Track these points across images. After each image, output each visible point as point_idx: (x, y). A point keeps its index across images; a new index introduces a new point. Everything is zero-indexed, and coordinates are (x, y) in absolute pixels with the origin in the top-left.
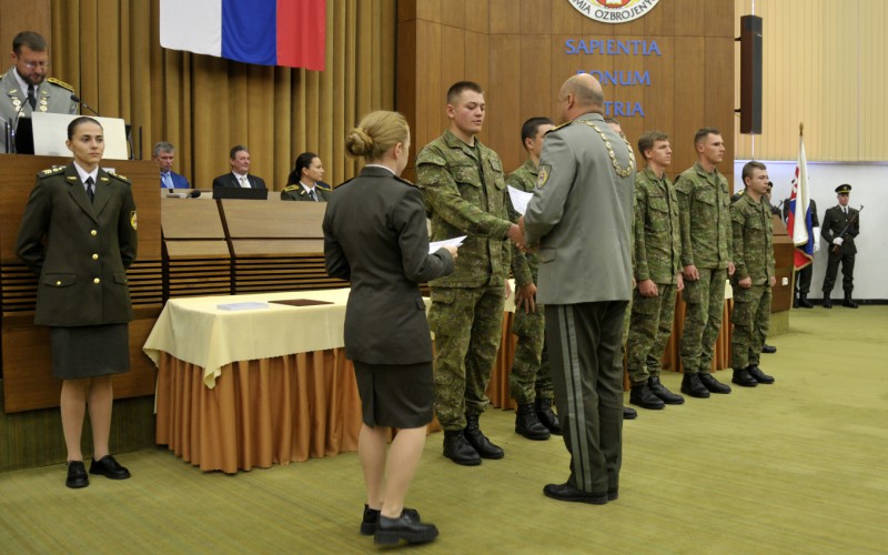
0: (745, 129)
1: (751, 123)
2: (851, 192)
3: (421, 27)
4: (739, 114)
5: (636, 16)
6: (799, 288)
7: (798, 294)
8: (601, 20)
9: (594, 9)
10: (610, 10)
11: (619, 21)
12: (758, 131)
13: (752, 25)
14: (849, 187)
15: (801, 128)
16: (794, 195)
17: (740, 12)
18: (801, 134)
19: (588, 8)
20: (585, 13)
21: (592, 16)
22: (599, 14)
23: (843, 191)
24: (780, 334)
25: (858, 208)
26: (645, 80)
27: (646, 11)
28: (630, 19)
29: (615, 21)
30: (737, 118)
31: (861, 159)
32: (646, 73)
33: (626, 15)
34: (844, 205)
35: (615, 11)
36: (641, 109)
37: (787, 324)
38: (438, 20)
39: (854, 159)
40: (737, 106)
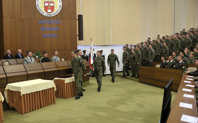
0: (80, 39)
3: (4, 18)
4: (78, 36)
5: (55, 15)
7: (93, 74)
8: (47, 16)
9: (45, 13)
10: (49, 14)
11: (51, 16)
12: (82, 40)
13: (80, 17)
14: (102, 51)
16: (90, 53)
17: (78, 13)
18: (91, 40)
19: (44, 13)
20: (43, 14)
21: (45, 15)
22: (46, 15)
23: (101, 52)
24: (87, 85)
26: (57, 29)
27: (57, 14)
28: (53, 16)
29: (50, 16)
30: (78, 37)
31: (105, 44)
32: (57, 28)
33: (52, 15)
34: (101, 55)
35: (50, 14)
36: (56, 36)
37: (89, 82)
38: (8, 16)
39: (104, 45)
40: (78, 34)
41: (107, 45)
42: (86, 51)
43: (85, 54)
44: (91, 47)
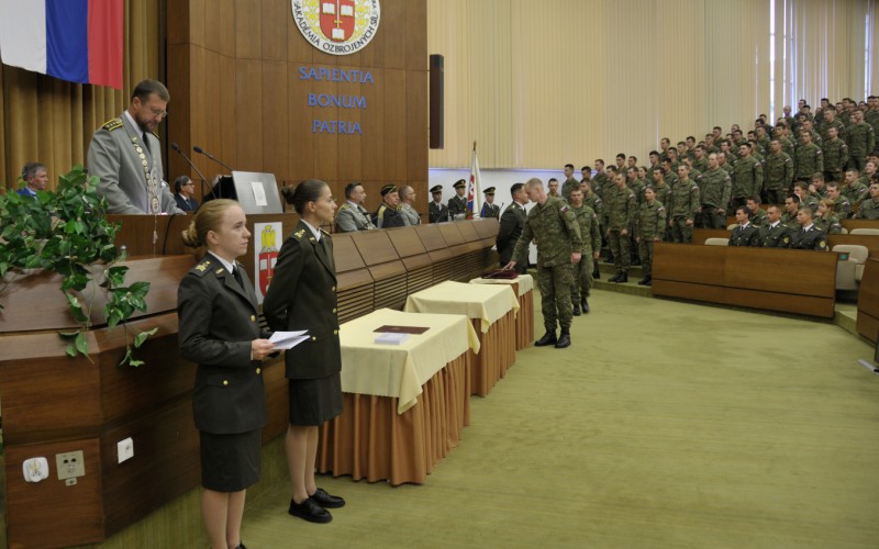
0: (432, 146)
1: (437, 140)
3: (193, 49)
5: (355, 50)
8: (328, 51)
9: (322, 42)
10: (335, 44)
11: (342, 53)
12: (442, 147)
13: (437, 61)
14: (494, 188)
15: (475, 144)
17: (432, 50)
19: (318, 41)
20: (315, 45)
21: (321, 47)
22: (326, 46)
23: (490, 191)
26: (362, 105)
27: (362, 46)
28: (351, 52)
29: (339, 53)
31: (497, 166)
32: (363, 98)
33: (347, 49)
34: (491, 203)
35: (339, 44)
36: (359, 128)
38: (203, 44)
39: (492, 166)
41: (502, 166)
43: (437, 200)
44: (474, 174)
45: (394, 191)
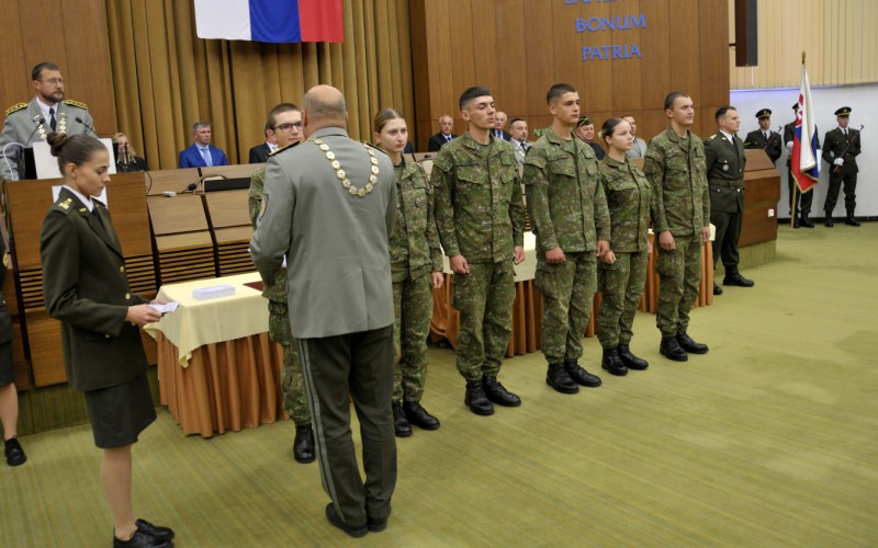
0: (741, 62)
1: (747, 55)
2: (851, 114)
4: (734, 47)
6: (800, 209)
7: (799, 215)
12: (754, 62)
14: (849, 110)
15: (804, 56)
18: (803, 62)
23: (843, 113)
24: (765, 263)
25: (858, 128)
26: (641, 23)
30: (732, 52)
32: (642, 16)
34: (844, 127)
36: (638, 50)
37: (774, 251)
40: (732, 40)
42: (769, 112)
44: (803, 92)
45: (587, 123)
